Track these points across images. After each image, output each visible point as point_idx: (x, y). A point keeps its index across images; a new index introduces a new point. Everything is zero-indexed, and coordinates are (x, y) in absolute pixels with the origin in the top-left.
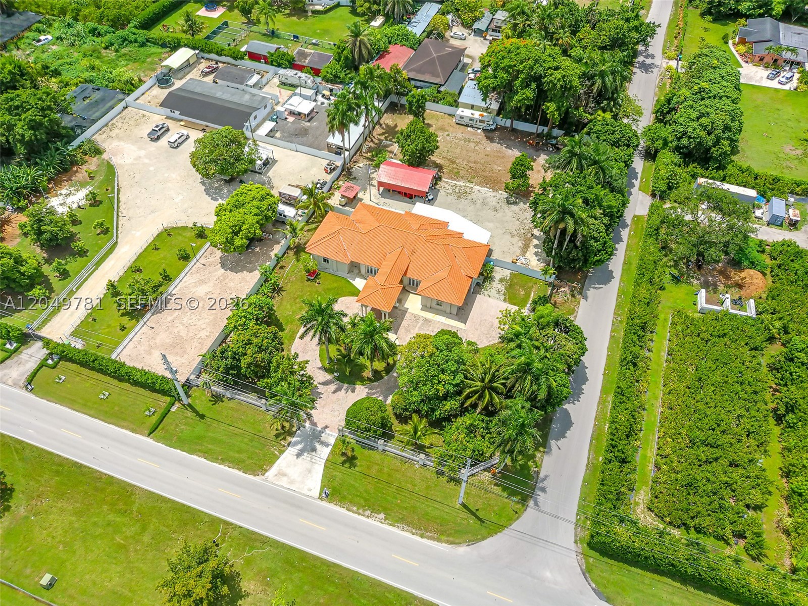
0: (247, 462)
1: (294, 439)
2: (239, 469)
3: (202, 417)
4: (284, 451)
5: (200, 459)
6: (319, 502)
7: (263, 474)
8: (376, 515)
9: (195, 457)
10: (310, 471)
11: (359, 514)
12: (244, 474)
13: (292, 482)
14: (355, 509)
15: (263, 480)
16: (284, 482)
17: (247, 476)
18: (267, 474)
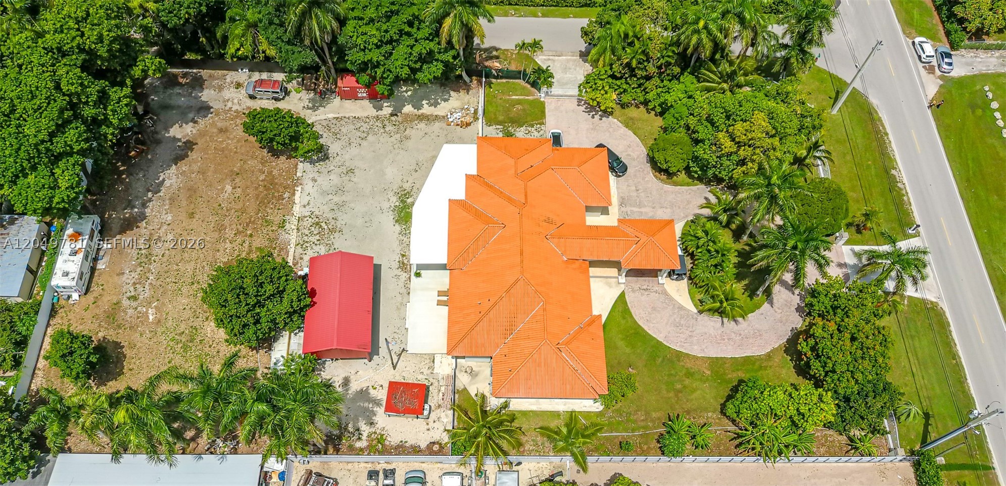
3: (927, 416)
5: (970, 385)
7: (937, 303)
9: (972, 391)
14: (905, 198)
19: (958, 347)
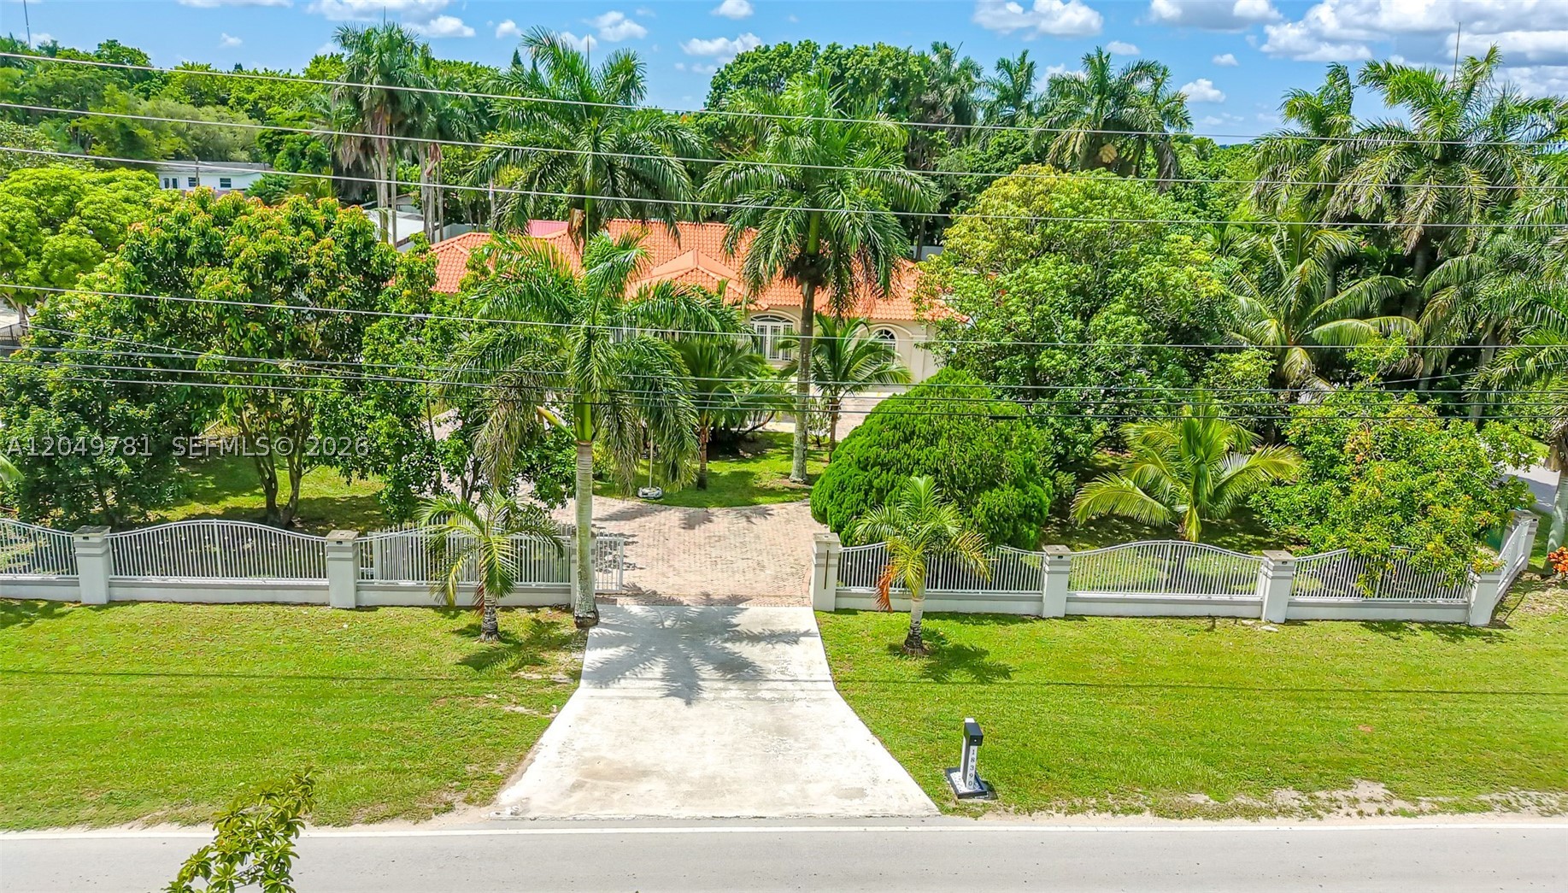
1: (592, 657)
4: (562, 699)
6: (962, 827)
8: (1339, 794)
10: (782, 731)
11: (1251, 813)
13: (710, 787)
15: (498, 821)
16: (653, 798)
18: (508, 796)
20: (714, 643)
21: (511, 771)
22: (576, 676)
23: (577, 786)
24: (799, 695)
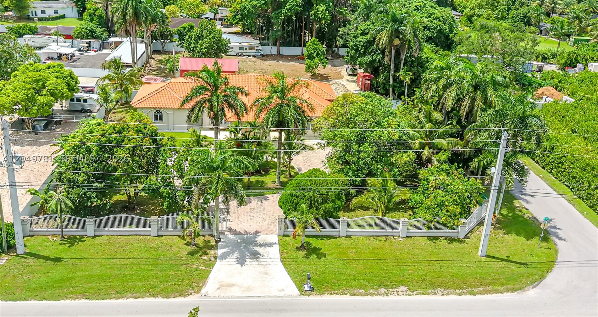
0: (162, 286)
2: (155, 296)
3: (58, 260)
4: (213, 265)
5: (77, 301)
6: (305, 298)
7: (199, 292)
8: (395, 290)
9: (67, 301)
10: (266, 274)
11: (372, 295)
12: (166, 300)
13: (249, 289)
14: (361, 291)
15: (201, 297)
16: (235, 292)
17: (172, 300)
18: (203, 291)
19: (131, 300)
20: (251, 247)
21: (203, 285)
22: (216, 258)
23: (218, 289)
24: (271, 263)
